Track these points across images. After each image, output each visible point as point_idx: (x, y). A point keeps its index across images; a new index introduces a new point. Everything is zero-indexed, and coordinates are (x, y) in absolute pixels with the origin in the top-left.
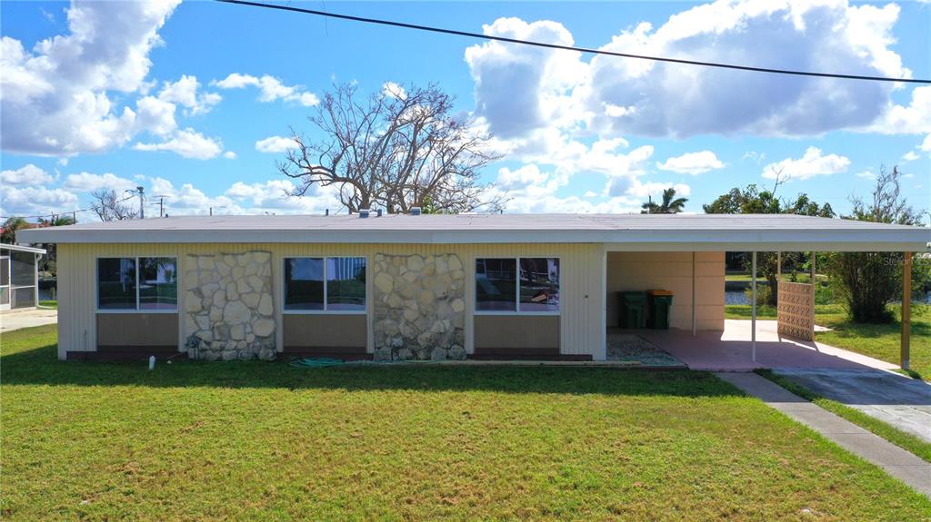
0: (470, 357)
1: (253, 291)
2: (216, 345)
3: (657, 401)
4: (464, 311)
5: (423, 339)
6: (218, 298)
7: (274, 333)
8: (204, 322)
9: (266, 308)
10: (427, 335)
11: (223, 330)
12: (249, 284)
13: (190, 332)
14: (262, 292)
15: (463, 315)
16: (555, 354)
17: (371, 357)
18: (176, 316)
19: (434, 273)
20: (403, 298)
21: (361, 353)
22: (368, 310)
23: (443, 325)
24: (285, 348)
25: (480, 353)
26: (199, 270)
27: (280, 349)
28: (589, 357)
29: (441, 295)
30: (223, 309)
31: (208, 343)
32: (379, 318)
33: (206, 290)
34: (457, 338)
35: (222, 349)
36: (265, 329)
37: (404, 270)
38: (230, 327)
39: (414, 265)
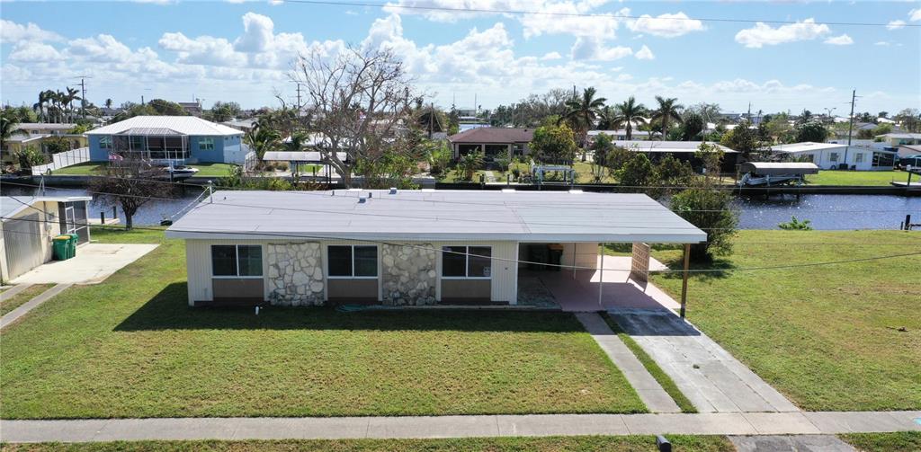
0: (439, 303)
1: (310, 266)
2: (288, 297)
3: (539, 336)
4: (435, 277)
5: (412, 293)
6: (289, 271)
7: (322, 291)
8: (280, 284)
9: (318, 276)
10: (414, 291)
11: (292, 288)
12: (307, 262)
13: (272, 290)
14: (315, 267)
15: (435, 279)
16: (487, 301)
17: (381, 303)
18: (262, 280)
19: (418, 255)
20: (400, 269)
21: (374, 301)
22: (379, 277)
23: (424, 285)
24: (329, 298)
25: (445, 301)
26: (277, 253)
27: (326, 298)
28: (507, 303)
29: (421, 267)
30: (292, 276)
31: (283, 296)
32: (385, 281)
33: (280, 265)
34: (431, 292)
35: (292, 299)
36: (318, 288)
37: (400, 253)
38: (296, 287)
39: (407, 250)
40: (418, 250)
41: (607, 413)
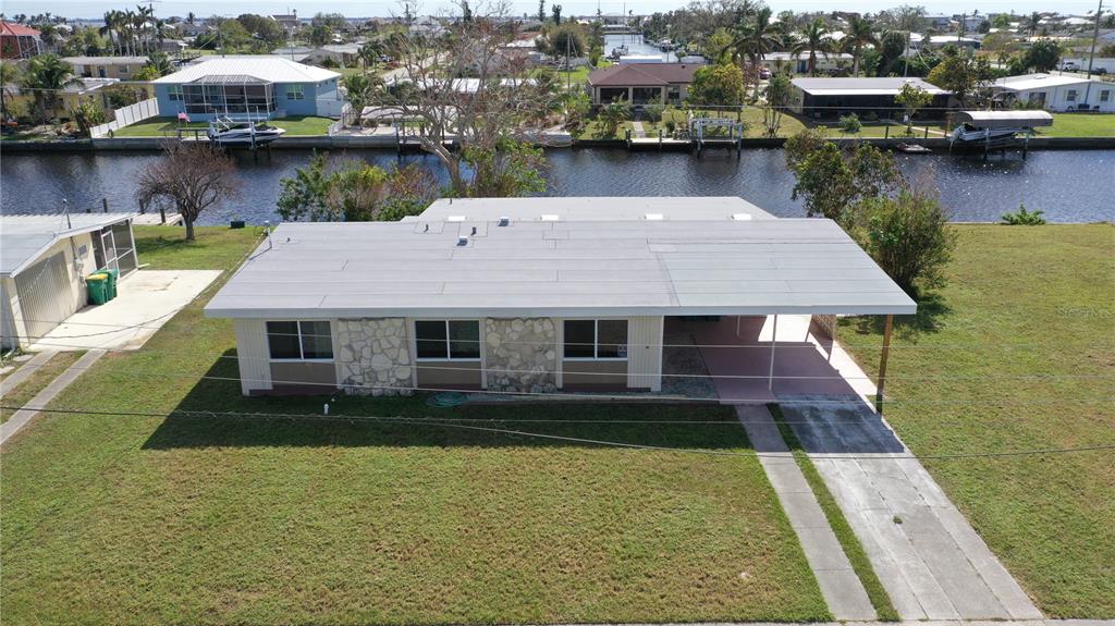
0: (559, 390)
2: (366, 385)
4: (555, 360)
5: (524, 380)
6: (366, 353)
7: (411, 377)
8: (356, 369)
9: (404, 359)
10: (528, 377)
11: (372, 375)
12: (389, 342)
13: (346, 377)
14: (400, 348)
15: (554, 362)
16: (623, 387)
17: (485, 391)
18: (333, 366)
19: (532, 332)
20: (508, 350)
21: (477, 388)
22: (482, 359)
23: (540, 370)
24: (419, 386)
25: (567, 388)
26: (349, 332)
27: (415, 386)
28: (648, 390)
29: (537, 348)
30: (371, 359)
31: (361, 384)
32: (490, 365)
33: (355, 346)
34: (550, 379)
35: (372, 388)
36: (404, 374)
37: (508, 330)
38: (375, 372)
39: (517, 327)
40: (532, 326)
41: (776, 621)
